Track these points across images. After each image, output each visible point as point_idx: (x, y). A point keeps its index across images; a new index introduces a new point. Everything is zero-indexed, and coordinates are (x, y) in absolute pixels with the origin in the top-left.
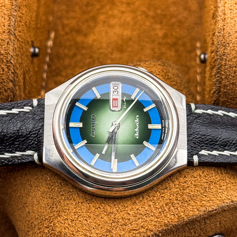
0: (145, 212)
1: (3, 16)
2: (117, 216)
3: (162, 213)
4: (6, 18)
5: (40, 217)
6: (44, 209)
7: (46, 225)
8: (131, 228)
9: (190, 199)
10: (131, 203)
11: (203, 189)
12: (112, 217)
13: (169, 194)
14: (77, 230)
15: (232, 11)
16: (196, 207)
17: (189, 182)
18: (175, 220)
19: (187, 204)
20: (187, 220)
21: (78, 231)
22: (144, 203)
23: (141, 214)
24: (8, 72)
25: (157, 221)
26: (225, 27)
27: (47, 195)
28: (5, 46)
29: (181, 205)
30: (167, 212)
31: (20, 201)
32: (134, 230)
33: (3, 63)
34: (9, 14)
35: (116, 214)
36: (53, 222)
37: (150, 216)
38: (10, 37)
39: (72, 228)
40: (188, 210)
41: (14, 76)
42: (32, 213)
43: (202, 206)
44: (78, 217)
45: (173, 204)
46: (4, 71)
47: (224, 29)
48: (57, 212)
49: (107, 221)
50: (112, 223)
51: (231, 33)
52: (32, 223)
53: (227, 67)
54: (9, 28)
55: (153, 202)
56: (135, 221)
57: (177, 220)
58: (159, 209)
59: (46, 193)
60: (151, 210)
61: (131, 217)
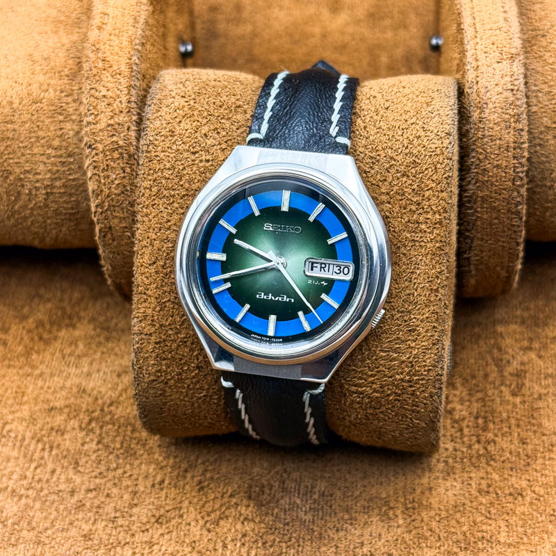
15: (488, 55)
26: (478, 79)
28: (125, 134)
47: (477, 83)
51: (489, 87)
54: (129, 105)
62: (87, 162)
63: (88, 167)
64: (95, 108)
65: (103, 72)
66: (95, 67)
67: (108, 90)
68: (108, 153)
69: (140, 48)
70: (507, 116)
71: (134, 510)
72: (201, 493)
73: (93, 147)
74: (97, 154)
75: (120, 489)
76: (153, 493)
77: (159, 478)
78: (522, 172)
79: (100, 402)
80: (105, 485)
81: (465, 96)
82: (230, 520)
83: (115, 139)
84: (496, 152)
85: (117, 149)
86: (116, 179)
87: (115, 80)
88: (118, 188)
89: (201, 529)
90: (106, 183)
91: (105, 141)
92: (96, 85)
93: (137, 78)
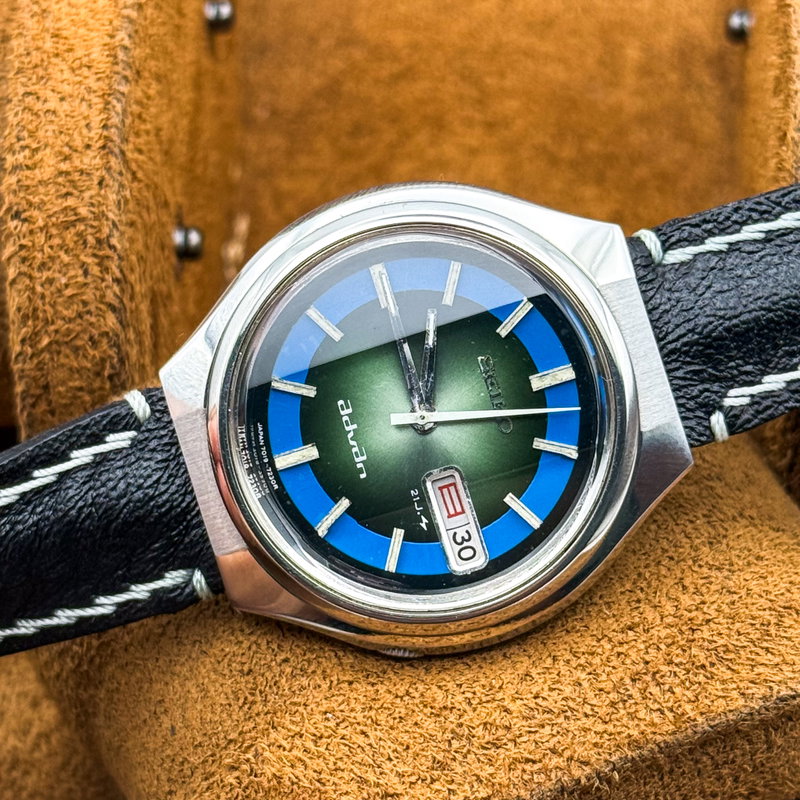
0: (564, 703)
1: (86, 97)
2: (466, 717)
3: (621, 705)
4: (96, 104)
5: (211, 739)
6: (222, 712)
7: (230, 760)
8: (515, 756)
9: (714, 659)
10: (513, 676)
11: (757, 629)
12: (452, 722)
13: (642, 646)
14: (333, 768)
16: (734, 686)
17: (709, 607)
18: (665, 728)
19: (704, 676)
20: (707, 728)
21: (336, 770)
22: (558, 675)
23: (550, 711)
24: (103, 280)
25: (605, 732)
27: (234, 665)
28: (93, 192)
29: (683, 678)
30: (636, 704)
31: (141, 698)
32: (528, 761)
33: (86, 247)
34: (103, 90)
35: (465, 711)
36: (253, 749)
37: (580, 715)
38: (108, 162)
39: (317, 761)
40: (710, 694)
41: (122, 290)
42: (183, 731)
43: (758, 681)
44: (338, 724)
45: (658, 676)
46: (89, 277)
48: (266, 714)
49: (434, 733)
50: (453, 738)
52: (182, 763)
54: (105, 133)
55: (588, 670)
56: (530, 732)
57: (672, 727)
58: (609, 693)
59: (230, 660)
60: (582, 696)
61: (515, 720)
62: (9, 248)
63: (9, 259)
64: (32, 134)
65: (54, 60)
66: (38, 49)
67: (62, 99)
68: (54, 231)
69: (134, 14)
73: (23, 216)
74: (30, 232)
83: (71, 202)
85: (73, 224)
86: (67, 286)
87: (78, 79)
88: (72, 304)
90: (47, 293)
91: (49, 206)
92: (37, 87)
93: (125, 78)
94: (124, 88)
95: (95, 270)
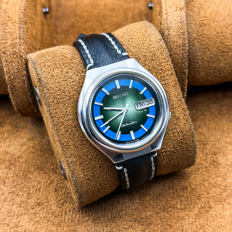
4: (18, 29)
26: (167, 18)
28: (18, 47)
33: (18, 58)
38: (21, 41)
47: (167, 20)
51: (172, 21)
53: (171, 43)
54: (20, 35)
62: (3, 59)
63: (3, 62)
64: (5, 37)
65: (8, 22)
66: (5, 20)
67: (11, 29)
68: (12, 56)
69: (24, 11)
70: (179, 33)
71: (29, 200)
72: (56, 192)
73: (5, 53)
74: (7, 56)
75: (23, 192)
76: (36, 193)
77: (38, 187)
78: (186, 56)
79: (14, 157)
80: (16, 190)
81: (162, 25)
82: (68, 203)
83: (14, 49)
84: (175, 48)
85: (15, 54)
86: (15, 66)
87: (14, 25)
88: (17, 70)
89: (56, 207)
90: (12, 68)
91: (10, 51)
92: (6, 27)
93: (23, 24)
94: (23, 26)
95: (20, 62)
